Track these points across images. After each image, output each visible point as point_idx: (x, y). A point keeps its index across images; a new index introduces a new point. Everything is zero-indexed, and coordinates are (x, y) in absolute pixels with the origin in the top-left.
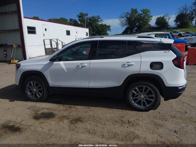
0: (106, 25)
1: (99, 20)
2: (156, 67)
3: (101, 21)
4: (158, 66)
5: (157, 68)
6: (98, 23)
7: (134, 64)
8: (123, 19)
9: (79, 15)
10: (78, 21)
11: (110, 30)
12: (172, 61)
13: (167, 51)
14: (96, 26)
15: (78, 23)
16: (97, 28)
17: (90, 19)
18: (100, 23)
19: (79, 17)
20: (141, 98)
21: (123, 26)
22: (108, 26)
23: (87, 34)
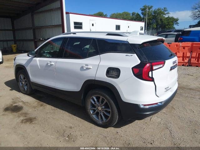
0: (174, 18)
1: (166, 12)
2: (113, 74)
3: (168, 13)
4: (115, 73)
5: (113, 76)
6: (164, 16)
7: (91, 67)
8: (197, 10)
9: (143, 8)
10: (141, 14)
11: (177, 24)
12: (132, 68)
13: (130, 54)
14: (161, 20)
15: (141, 17)
16: (162, 22)
17: (155, 12)
18: (166, 16)
19: (143, 10)
20: (98, 110)
21: (196, 19)
22: (176, 19)
23: (142, 28)
